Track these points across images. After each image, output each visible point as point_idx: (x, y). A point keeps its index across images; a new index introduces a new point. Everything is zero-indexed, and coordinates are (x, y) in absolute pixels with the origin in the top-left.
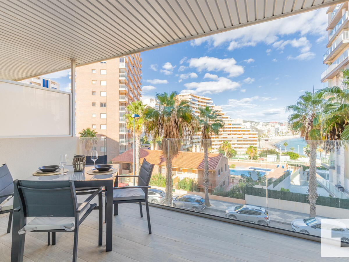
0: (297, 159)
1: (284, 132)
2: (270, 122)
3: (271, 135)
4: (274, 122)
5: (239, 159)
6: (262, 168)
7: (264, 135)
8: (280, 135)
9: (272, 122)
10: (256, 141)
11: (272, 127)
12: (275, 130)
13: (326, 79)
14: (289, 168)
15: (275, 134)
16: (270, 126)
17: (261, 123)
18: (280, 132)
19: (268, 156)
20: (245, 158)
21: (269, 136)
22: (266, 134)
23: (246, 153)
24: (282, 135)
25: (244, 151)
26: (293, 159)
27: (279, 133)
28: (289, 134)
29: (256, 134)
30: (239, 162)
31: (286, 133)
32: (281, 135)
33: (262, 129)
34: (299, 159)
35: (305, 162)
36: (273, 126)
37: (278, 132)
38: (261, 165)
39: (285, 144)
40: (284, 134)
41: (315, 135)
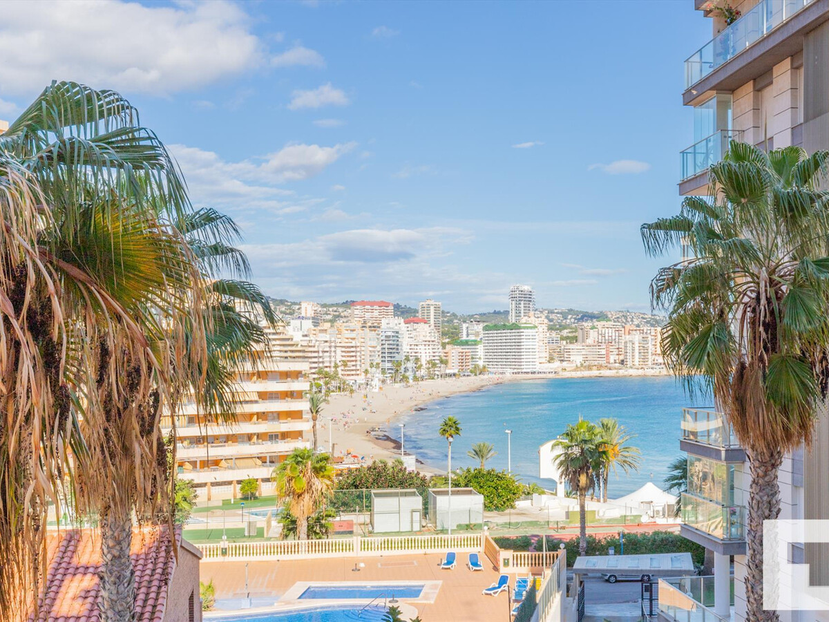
0: (512, 507)
1: (425, 355)
2: (353, 303)
3: (361, 379)
4: (372, 304)
5: (224, 543)
6: (369, 584)
7: (327, 375)
8: (405, 379)
9: (363, 303)
10: (297, 415)
11: (367, 330)
12: (379, 348)
13: (711, 89)
14: (506, 563)
15: (383, 371)
16: (355, 324)
17: (308, 309)
18: (407, 359)
19: (378, 503)
20: (245, 525)
21: (350, 380)
22: (336, 373)
23: (239, 496)
24: (416, 379)
25: (230, 483)
26: (497, 508)
27: (399, 364)
28: (448, 371)
29: (297, 375)
30: (228, 559)
31: (434, 365)
32: (410, 374)
33: (319, 339)
34: (521, 504)
35: (551, 520)
36: (374, 328)
37: (398, 358)
38: (362, 565)
39: (451, 428)
40: (423, 372)
41: (788, 388)
